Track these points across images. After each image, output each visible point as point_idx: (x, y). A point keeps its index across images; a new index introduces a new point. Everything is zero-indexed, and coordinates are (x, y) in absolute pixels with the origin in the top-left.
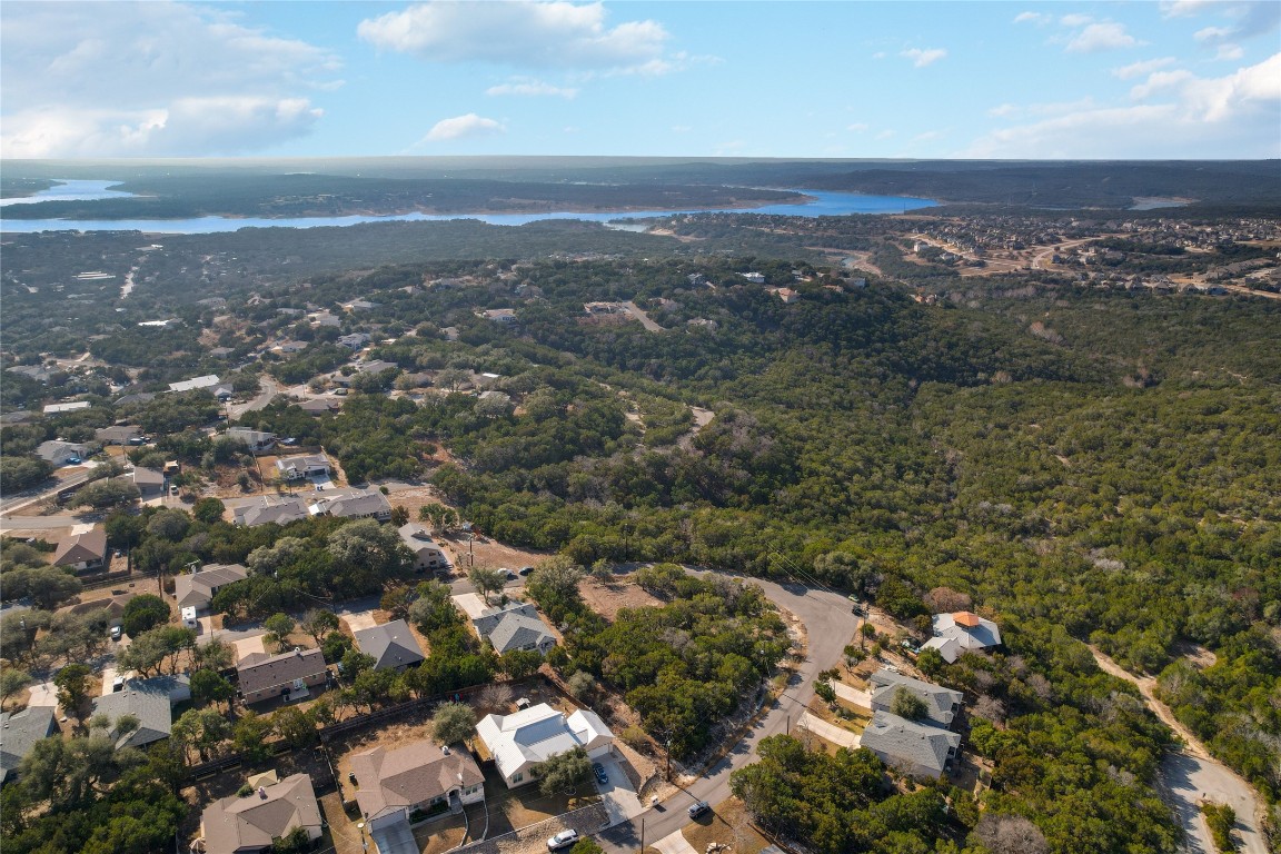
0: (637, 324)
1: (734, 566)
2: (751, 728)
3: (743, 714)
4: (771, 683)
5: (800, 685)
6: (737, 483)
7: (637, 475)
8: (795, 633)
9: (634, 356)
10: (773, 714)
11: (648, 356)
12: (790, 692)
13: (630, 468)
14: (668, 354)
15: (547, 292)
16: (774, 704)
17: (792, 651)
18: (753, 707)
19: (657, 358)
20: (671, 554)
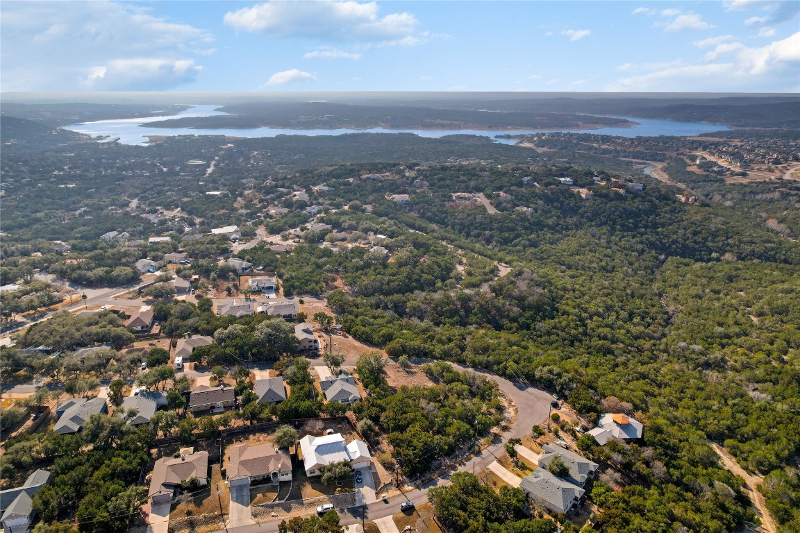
0: (483, 209)
1: (487, 367)
2: (457, 465)
3: (457, 456)
4: (482, 441)
5: (499, 445)
6: (511, 315)
7: (449, 305)
8: (510, 413)
9: (476, 228)
10: (475, 459)
11: (484, 229)
12: (492, 448)
13: (446, 300)
14: (497, 228)
15: (432, 185)
16: (478, 453)
17: (503, 423)
18: (465, 453)
19: (490, 231)
20: (451, 356)
